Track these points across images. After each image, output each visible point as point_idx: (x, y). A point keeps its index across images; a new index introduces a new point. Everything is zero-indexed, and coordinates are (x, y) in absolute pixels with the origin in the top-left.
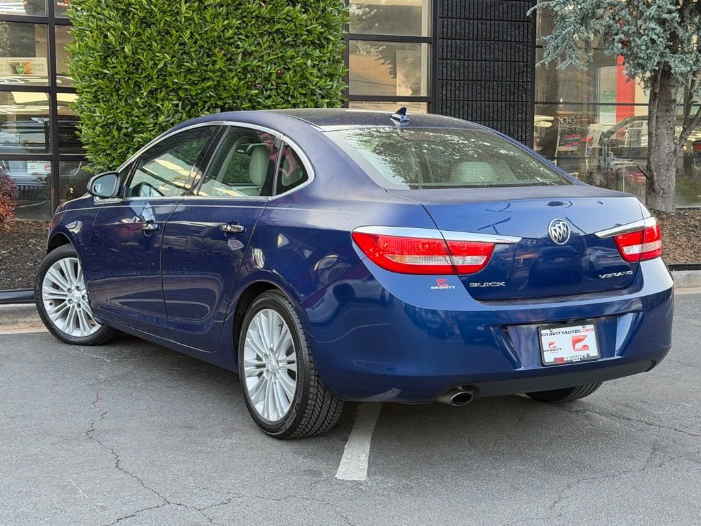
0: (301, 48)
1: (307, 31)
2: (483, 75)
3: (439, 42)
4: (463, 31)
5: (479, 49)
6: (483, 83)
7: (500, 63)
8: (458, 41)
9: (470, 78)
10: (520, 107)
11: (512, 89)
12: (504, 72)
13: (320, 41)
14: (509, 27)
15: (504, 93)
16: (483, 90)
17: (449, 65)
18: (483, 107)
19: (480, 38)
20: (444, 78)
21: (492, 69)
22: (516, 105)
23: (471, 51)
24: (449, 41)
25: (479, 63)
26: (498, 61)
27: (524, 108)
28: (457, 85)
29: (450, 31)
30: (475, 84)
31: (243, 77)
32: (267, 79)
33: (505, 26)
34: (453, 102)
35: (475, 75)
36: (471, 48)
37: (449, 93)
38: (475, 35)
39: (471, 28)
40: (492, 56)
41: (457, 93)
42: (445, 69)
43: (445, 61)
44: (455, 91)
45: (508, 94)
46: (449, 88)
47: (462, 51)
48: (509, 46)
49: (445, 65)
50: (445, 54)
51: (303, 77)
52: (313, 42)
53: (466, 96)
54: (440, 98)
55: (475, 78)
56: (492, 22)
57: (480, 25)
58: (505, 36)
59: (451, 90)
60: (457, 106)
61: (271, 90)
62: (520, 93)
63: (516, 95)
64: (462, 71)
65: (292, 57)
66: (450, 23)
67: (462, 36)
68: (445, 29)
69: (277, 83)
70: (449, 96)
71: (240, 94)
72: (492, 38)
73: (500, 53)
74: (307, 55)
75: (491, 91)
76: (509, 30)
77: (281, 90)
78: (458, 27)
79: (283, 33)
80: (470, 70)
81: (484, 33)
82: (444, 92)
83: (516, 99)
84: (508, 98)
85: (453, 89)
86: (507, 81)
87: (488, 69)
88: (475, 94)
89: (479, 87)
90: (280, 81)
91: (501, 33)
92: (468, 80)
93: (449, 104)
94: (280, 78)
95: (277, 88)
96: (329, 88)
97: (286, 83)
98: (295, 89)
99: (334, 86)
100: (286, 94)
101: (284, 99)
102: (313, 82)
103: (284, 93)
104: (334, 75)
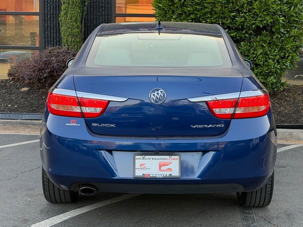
31: (226, 6)
32: (242, 7)
61: (245, 13)
71: (226, 15)
77: (252, 13)
90: (250, 8)
94: (251, 6)
95: (249, 12)
96: (287, 10)
97: (254, 9)
98: (260, 12)
99: (292, 9)
100: (256, 15)
101: (255, 18)
102: (273, 8)
103: (254, 14)
104: (291, 3)
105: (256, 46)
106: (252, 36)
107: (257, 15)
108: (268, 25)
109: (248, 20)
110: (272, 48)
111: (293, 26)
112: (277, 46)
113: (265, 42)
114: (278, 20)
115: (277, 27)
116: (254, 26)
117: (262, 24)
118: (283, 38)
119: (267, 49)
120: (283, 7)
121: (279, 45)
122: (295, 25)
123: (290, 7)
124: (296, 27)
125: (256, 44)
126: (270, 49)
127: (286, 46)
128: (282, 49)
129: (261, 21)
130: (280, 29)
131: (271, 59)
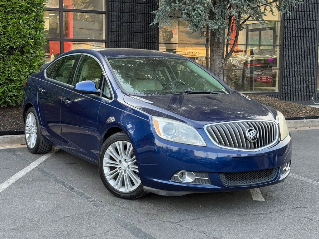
0: (17, 15)
1: (19, 6)
2: (133, 29)
3: (110, 13)
4: (122, 8)
5: (130, 17)
6: (132, 33)
7: (141, 24)
8: (119, 13)
9: (126, 31)
10: (152, 45)
11: (148, 36)
12: (143, 28)
13: (28, 11)
14: (145, 6)
15: (143, 38)
16: (133, 37)
17: (115, 25)
18: (133, 45)
19: (130, 12)
20: (113, 31)
21: (137, 27)
22: (150, 44)
23: (126, 18)
24: (115, 13)
25: (130, 24)
26: (140, 23)
27: (154, 46)
28: (120, 34)
29: (115, 8)
30: (128, 34)
33: (143, 7)
34: (118, 42)
35: (128, 29)
36: (126, 16)
37: (115, 38)
38: (128, 10)
39: (126, 7)
40: (137, 21)
41: (120, 38)
42: (113, 27)
43: (113, 23)
44: (119, 37)
45: (145, 39)
46: (115, 36)
47: (122, 18)
48: (145, 16)
49: (113, 25)
50: (113, 19)
51: (18, 29)
52: (23, 11)
53: (124, 39)
54: (111, 40)
55: (128, 31)
56: (137, 4)
57: (130, 6)
58: (143, 11)
59: (116, 37)
60: (120, 44)
62: (152, 38)
63: (150, 39)
64: (122, 28)
65: (11, 19)
66: (115, 4)
67: (121, 11)
68: (112, 7)
69: (3, 32)
70: (115, 39)
72: (137, 12)
73: (141, 19)
74: (20, 18)
75: (137, 37)
76: (145, 8)
77: (6, 35)
78: (119, 7)
79: (5, 7)
80: (126, 27)
81: (133, 10)
82: (113, 38)
83: (150, 41)
84: (146, 41)
85: (118, 36)
86: (144, 33)
87: (135, 27)
88: (128, 39)
89: (131, 35)
90: (5, 31)
91: (141, 9)
92: (125, 32)
93: (115, 43)
94: (5, 29)
95: (4, 34)
96: (34, 34)
97: (8, 32)
98: (14, 35)
99: (38, 33)
100: (9, 37)
101: (8, 40)
102: (24, 31)
103: (8, 36)
104: (37, 28)
105: (10, 64)
106: (5, 55)
107: (11, 37)
108: (20, 46)
109: (3, 42)
110: (23, 66)
111: (38, 48)
112: (27, 64)
113: (17, 60)
114: (28, 42)
115: (27, 48)
116: (8, 47)
117: (15, 45)
118: (31, 57)
119: (19, 66)
120: (32, 31)
121: (28, 63)
122: (39, 47)
123: (36, 32)
124: (39, 48)
125: (10, 62)
126: (21, 67)
127: (34, 64)
128: (31, 66)
129: (14, 43)
130: (29, 50)
131: (23, 75)
